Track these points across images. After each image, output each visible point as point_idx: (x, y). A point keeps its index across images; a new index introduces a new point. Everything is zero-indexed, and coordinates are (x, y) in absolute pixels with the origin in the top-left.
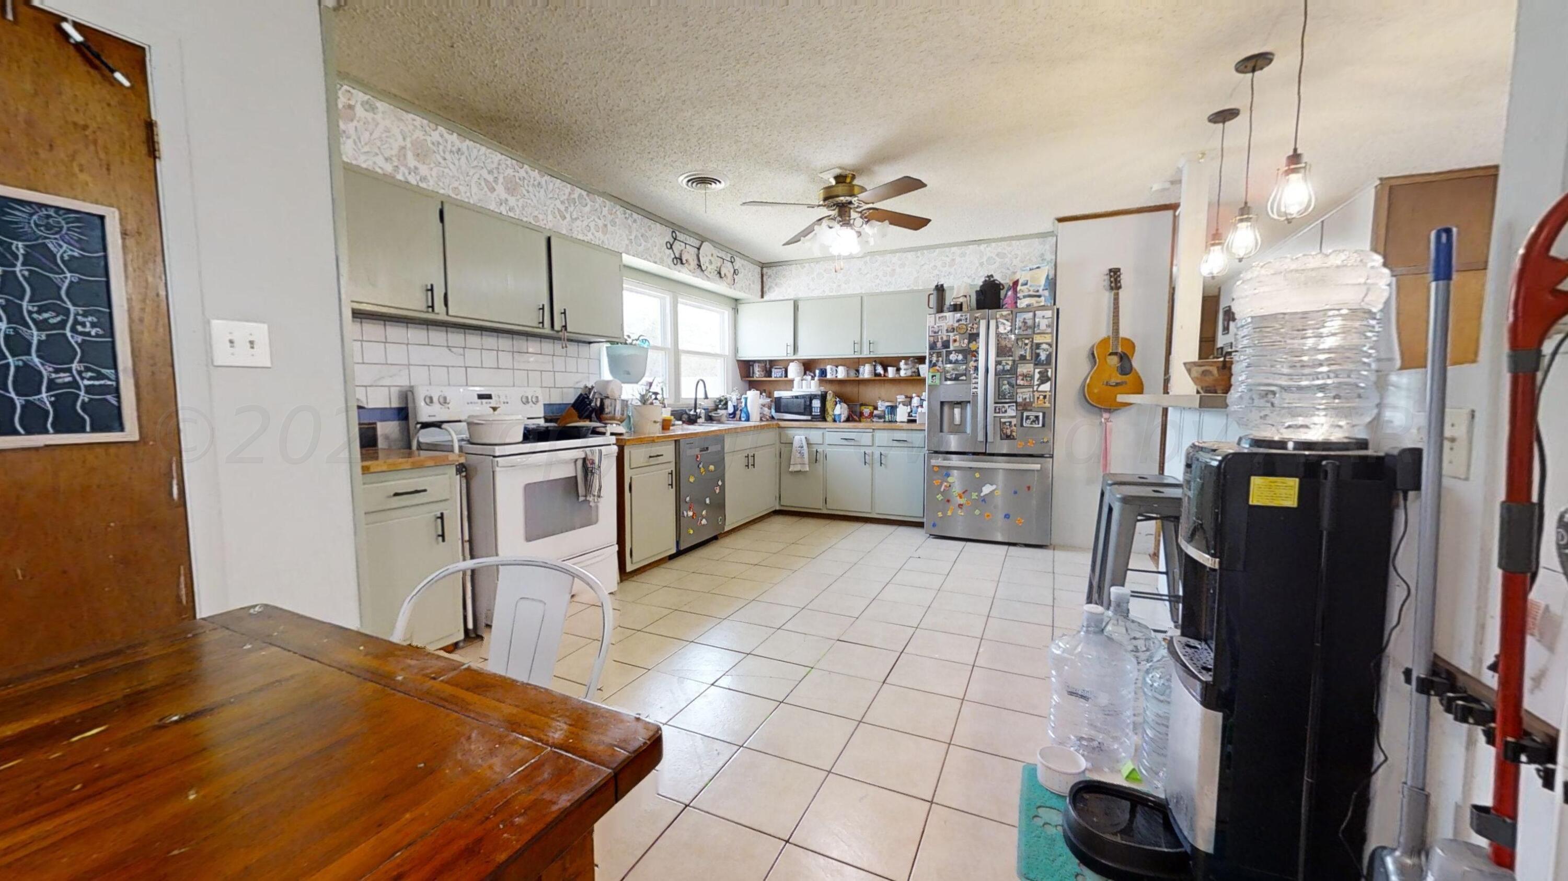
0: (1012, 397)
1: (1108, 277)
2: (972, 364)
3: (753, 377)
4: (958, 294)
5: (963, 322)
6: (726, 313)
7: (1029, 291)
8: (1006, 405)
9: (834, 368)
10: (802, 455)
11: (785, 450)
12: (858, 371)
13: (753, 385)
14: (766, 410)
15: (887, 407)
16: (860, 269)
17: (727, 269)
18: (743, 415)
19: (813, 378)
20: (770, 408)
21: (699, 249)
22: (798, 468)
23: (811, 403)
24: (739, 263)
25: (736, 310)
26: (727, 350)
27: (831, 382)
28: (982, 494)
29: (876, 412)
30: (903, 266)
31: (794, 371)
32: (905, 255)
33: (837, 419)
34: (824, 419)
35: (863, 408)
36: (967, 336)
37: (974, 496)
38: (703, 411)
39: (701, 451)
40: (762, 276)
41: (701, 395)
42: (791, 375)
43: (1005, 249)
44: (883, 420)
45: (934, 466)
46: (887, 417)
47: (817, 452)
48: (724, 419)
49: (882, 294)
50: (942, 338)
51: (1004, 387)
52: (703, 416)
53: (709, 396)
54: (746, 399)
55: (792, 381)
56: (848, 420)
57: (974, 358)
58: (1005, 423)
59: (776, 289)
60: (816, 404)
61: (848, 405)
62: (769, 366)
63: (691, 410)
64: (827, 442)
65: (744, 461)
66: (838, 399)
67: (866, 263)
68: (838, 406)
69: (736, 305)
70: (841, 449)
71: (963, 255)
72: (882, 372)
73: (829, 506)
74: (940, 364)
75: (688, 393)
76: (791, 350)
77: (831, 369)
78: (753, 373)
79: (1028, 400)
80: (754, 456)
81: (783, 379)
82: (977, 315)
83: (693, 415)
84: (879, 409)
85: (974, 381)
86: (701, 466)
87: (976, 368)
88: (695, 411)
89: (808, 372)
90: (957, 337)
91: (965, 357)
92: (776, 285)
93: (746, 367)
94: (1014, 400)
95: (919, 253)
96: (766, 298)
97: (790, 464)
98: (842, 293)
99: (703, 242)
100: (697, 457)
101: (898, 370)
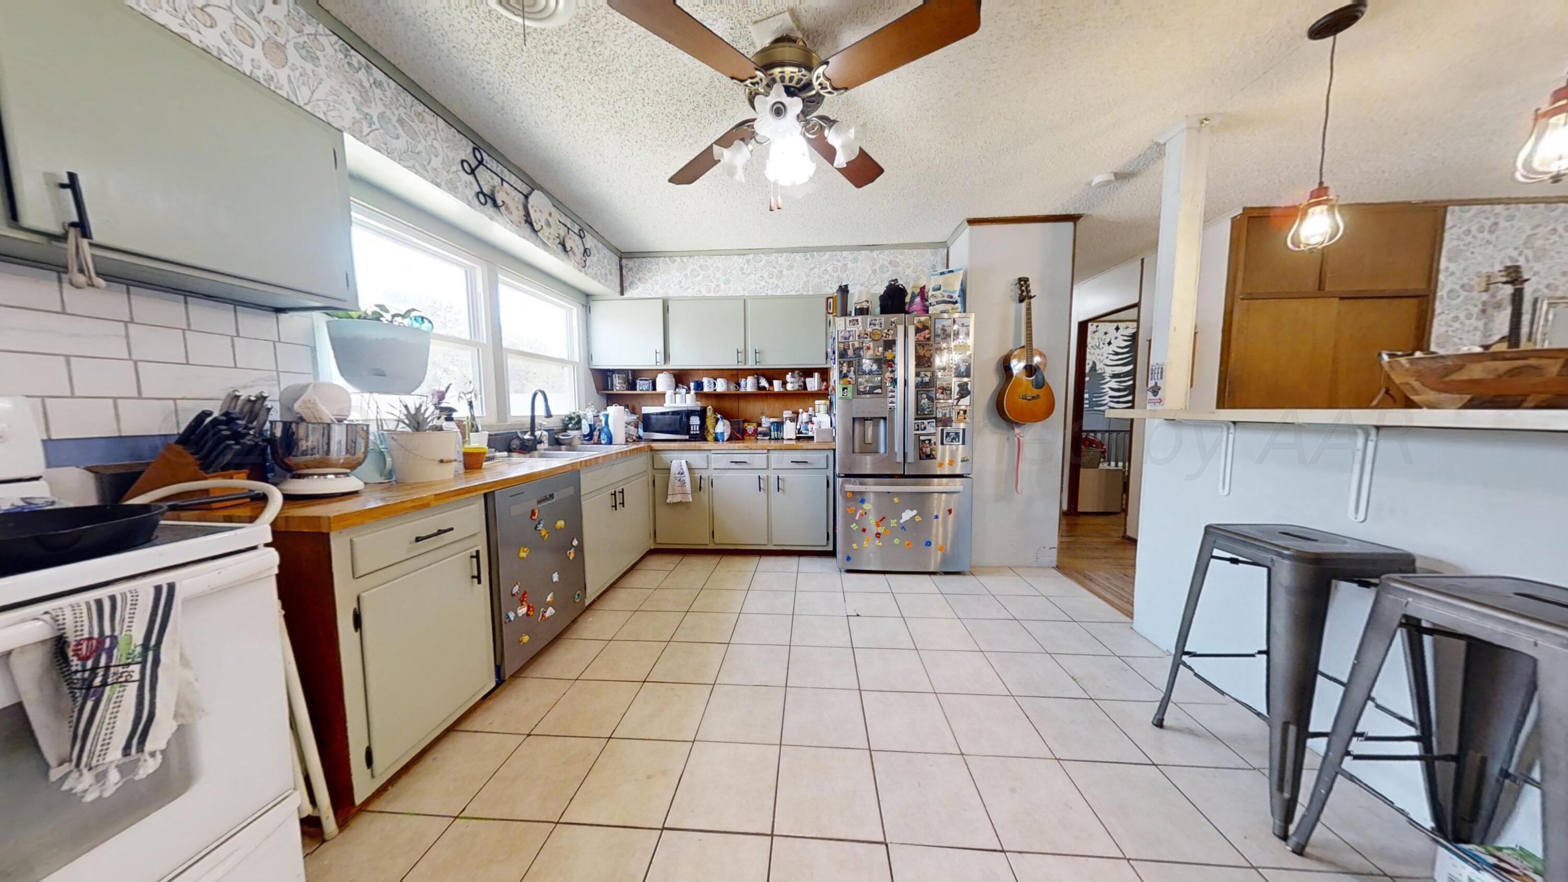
0: (931, 412)
1: (1018, 286)
2: (888, 375)
3: (613, 390)
4: (859, 299)
5: (877, 327)
6: (575, 310)
7: (943, 297)
8: (926, 422)
9: (712, 380)
10: (683, 484)
11: (659, 477)
12: (738, 384)
13: (612, 399)
14: (632, 429)
15: (772, 423)
16: (742, 268)
17: (573, 242)
18: (603, 436)
19: (688, 391)
20: (637, 427)
21: (526, 197)
22: (678, 498)
23: (688, 419)
24: (590, 242)
25: (587, 308)
26: (577, 356)
27: (708, 396)
28: (902, 521)
29: (760, 429)
30: (791, 267)
31: (663, 383)
32: (793, 255)
33: (719, 437)
34: (705, 439)
35: (746, 424)
36: (881, 342)
37: (893, 523)
38: (545, 433)
39: (539, 502)
40: (621, 268)
41: (540, 411)
42: (660, 388)
43: (897, 257)
44: (768, 438)
45: (847, 492)
46: (774, 434)
47: (701, 478)
48: (577, 442)
49: (767, 297)
50: (853, 345)
51: (923, 401)
52: (545, 439)
53: (553, 413)
54: (607, 416)
55: (663, 395)
56: (730, 439)
57: (890, 369)
58: (924, 441)
59: (640, 285)
60: (695, 421)
61: (730, 422)
62: (632, 377)
63: (525, 433)
64: (713, 466)
65: (609, 501)
66: (719, 416)
67: (748, 261)
68: (720, 423)
69: (588, 302)
70: (730, 474)
71: (855, 260)
72: (767, 385)
73: (717, 540)
74: (852, 374)
75: (519, 409)
76: (661, 357)
77: (709, 382)
78: (612, 385)
79: (948, 416)
80: (622, 492)
81: (651, 392)
82: (893, 320)
83: (528, 440)
84: (763, 425)
85: (890, 394)
86: (540, 527)
87: (894, 381)
88: (533, 434)
89: (680, 385)
90: (871, 344)
91: (880, 367)
92: (639, 280)
93: (603, 378)
94: (934, 416)
95: (808, 254)
96: (626, 295)
97: (667, 495)
98: (720, 294)
99: (533, 190)
100: (533, 513)
101: (784, 383)
